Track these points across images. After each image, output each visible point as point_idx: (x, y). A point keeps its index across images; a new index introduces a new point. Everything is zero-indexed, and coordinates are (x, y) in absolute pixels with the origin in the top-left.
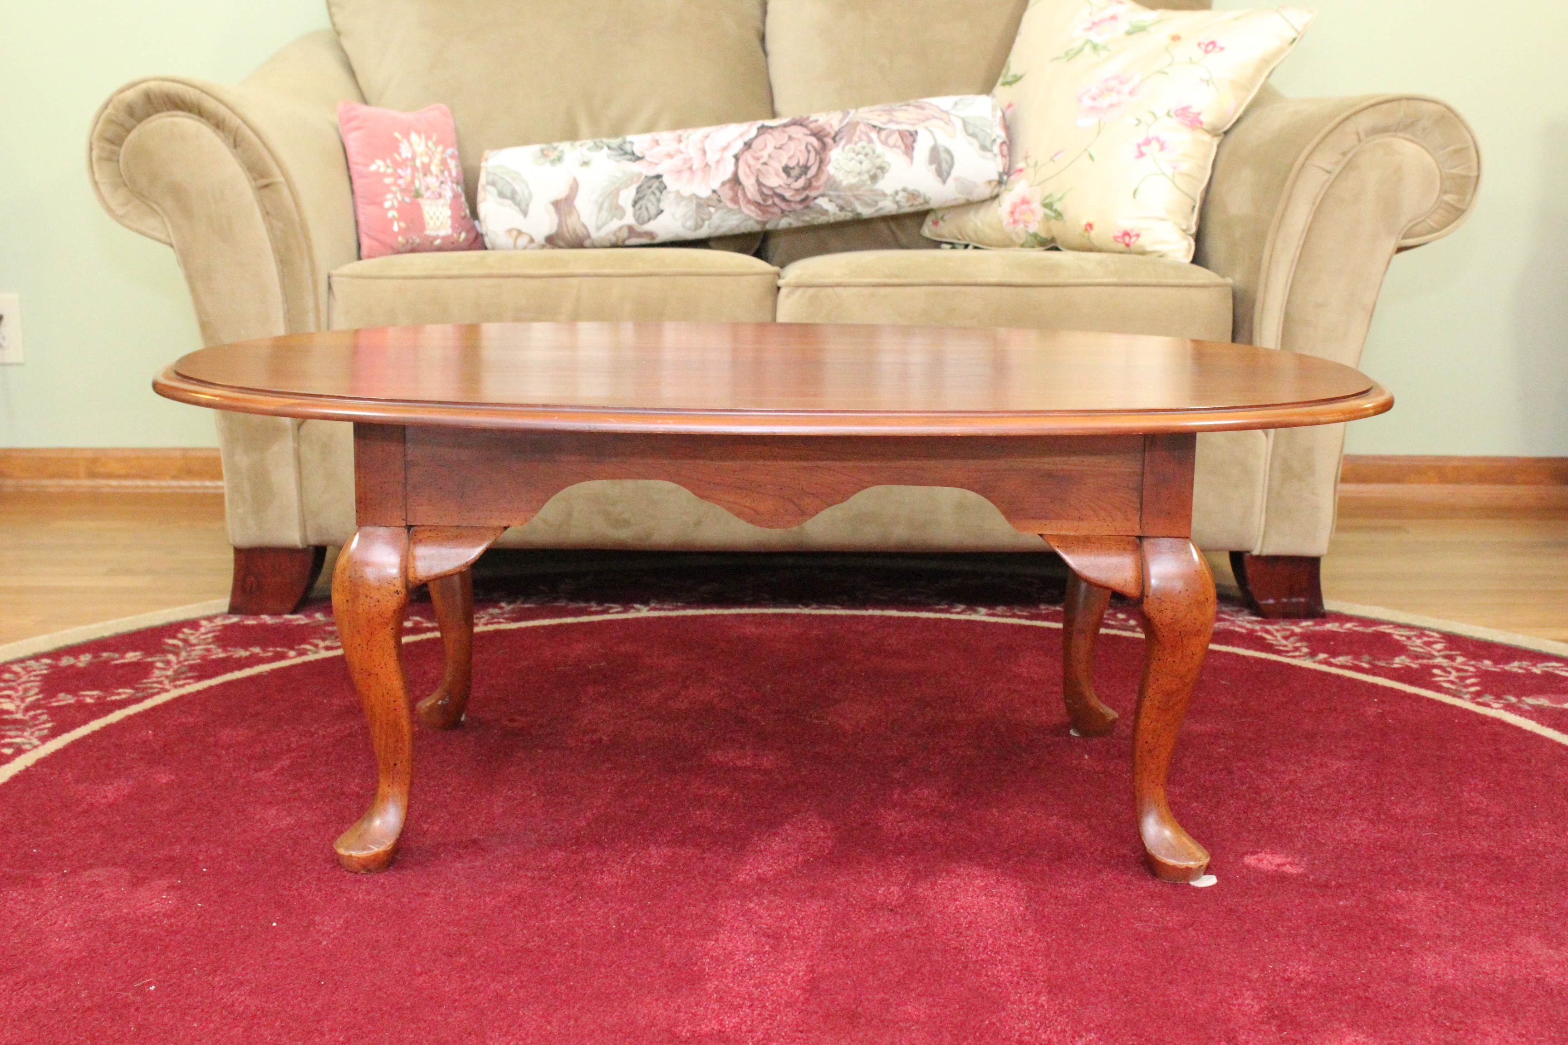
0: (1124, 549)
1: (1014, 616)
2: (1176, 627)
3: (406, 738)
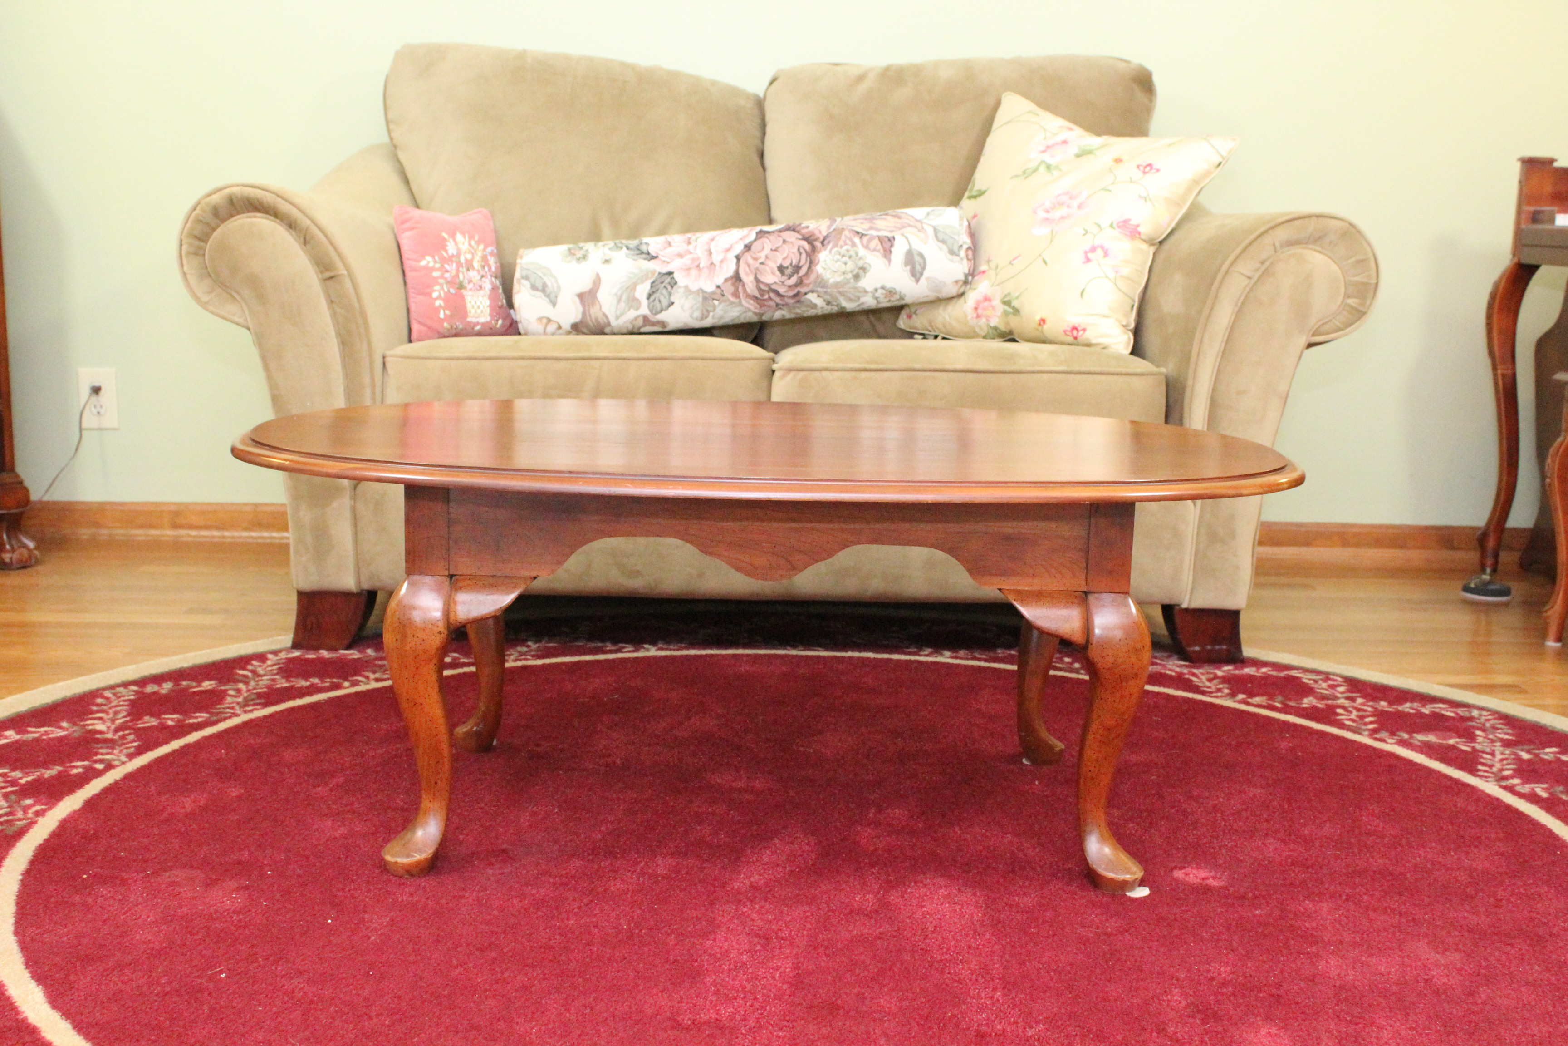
0: (1075, 604)
1: (974, 658)
2: (1116, 671)
3: (446, 760)
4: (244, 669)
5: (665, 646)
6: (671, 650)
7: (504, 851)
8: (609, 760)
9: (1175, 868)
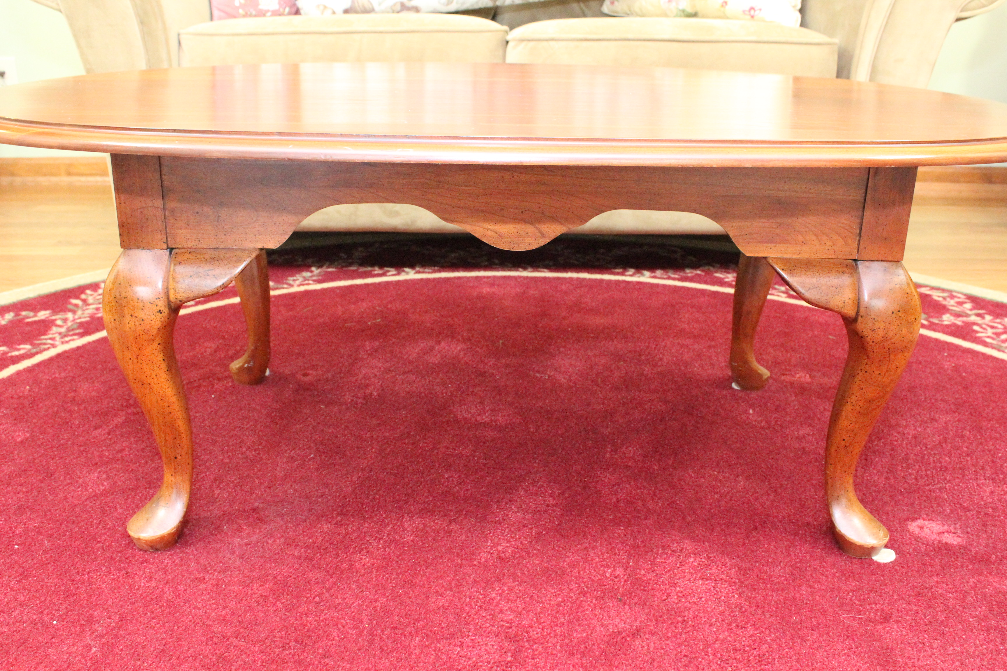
0: (843, 273)
1: (669, 278)
2: (886, 344)
3: (184, 435)
4: (78, 298)
5: (421, 270)
6: (426, 273)
7: (255, 510)
8: (368, 391)
9: (907, 519)
